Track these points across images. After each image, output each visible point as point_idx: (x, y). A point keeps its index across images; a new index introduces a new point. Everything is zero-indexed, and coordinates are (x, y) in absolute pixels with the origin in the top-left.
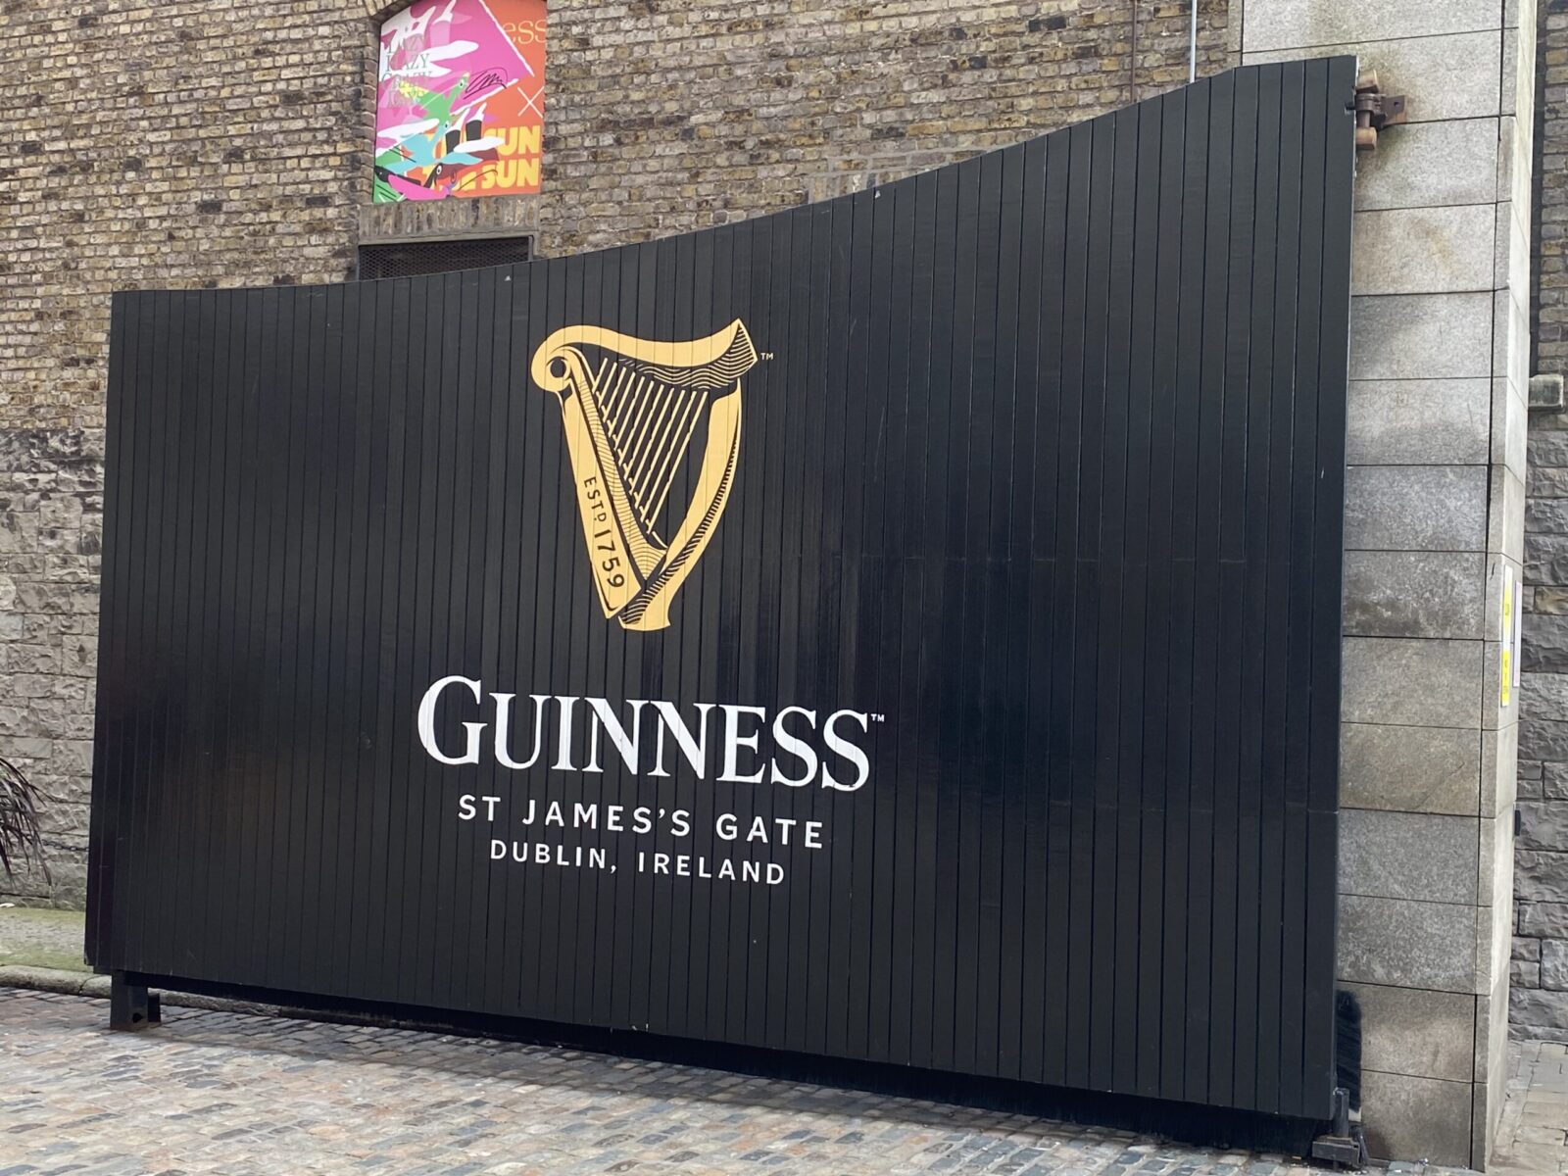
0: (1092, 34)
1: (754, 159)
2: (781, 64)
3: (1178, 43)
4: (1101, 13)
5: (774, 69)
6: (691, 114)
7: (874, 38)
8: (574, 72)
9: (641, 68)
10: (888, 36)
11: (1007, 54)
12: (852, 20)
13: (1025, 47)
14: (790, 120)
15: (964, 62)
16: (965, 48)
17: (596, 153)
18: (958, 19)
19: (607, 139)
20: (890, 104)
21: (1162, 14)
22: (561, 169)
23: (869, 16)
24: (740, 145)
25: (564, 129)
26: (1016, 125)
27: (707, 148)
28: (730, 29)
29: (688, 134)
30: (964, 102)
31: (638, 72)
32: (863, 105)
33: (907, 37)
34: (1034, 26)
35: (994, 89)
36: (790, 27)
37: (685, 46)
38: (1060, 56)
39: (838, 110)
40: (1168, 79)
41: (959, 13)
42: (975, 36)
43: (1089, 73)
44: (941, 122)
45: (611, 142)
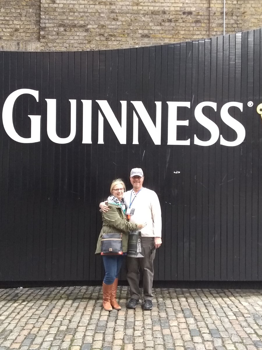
0: (199, 17)
1: (107, 39)
2: (115, 15)
3: (220, 22)
4: (201, 12)
5: (112, 15)
6: (88, 25)
7: (141, 11)
8: (51, 9)
9: (72, 11)
10: (145, 11)
11: (177, 19)
12: (135, 6)
13: (182, 18)
14: (118, 30)
15: (166, 20)
16: (166, 17)
17: (58, 33)
18: (164, 9)
19: (62, 29)
20: (146, 28)
21: (216, 14)
22: (47, 36)
23: (139, 5)
24: (103, 35)
25: (47, 25)
26: (179, 37)
27: (93, 35)
28: (99, 3)
29: (87, 30)
30: (166, 30)
31: (71, 12)
32: (139, 28)
33: (150, 12)
34: (184, 13)
35: (174, 28)
36: (117, 5)
37: (85, 6)
38: (191, 21)
39: (131, 28)
40: (218, 30)
41: (164, 7)
42: (169, 14)
43: (198, 27)
44: (160, 35)
45: (63, 30)
